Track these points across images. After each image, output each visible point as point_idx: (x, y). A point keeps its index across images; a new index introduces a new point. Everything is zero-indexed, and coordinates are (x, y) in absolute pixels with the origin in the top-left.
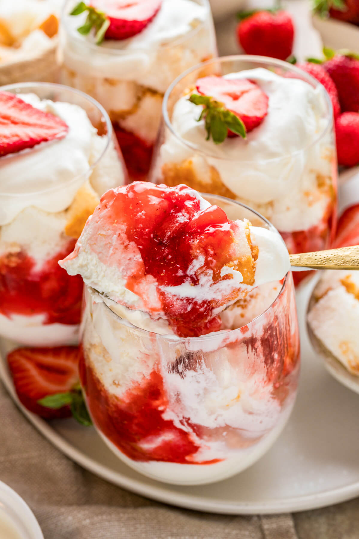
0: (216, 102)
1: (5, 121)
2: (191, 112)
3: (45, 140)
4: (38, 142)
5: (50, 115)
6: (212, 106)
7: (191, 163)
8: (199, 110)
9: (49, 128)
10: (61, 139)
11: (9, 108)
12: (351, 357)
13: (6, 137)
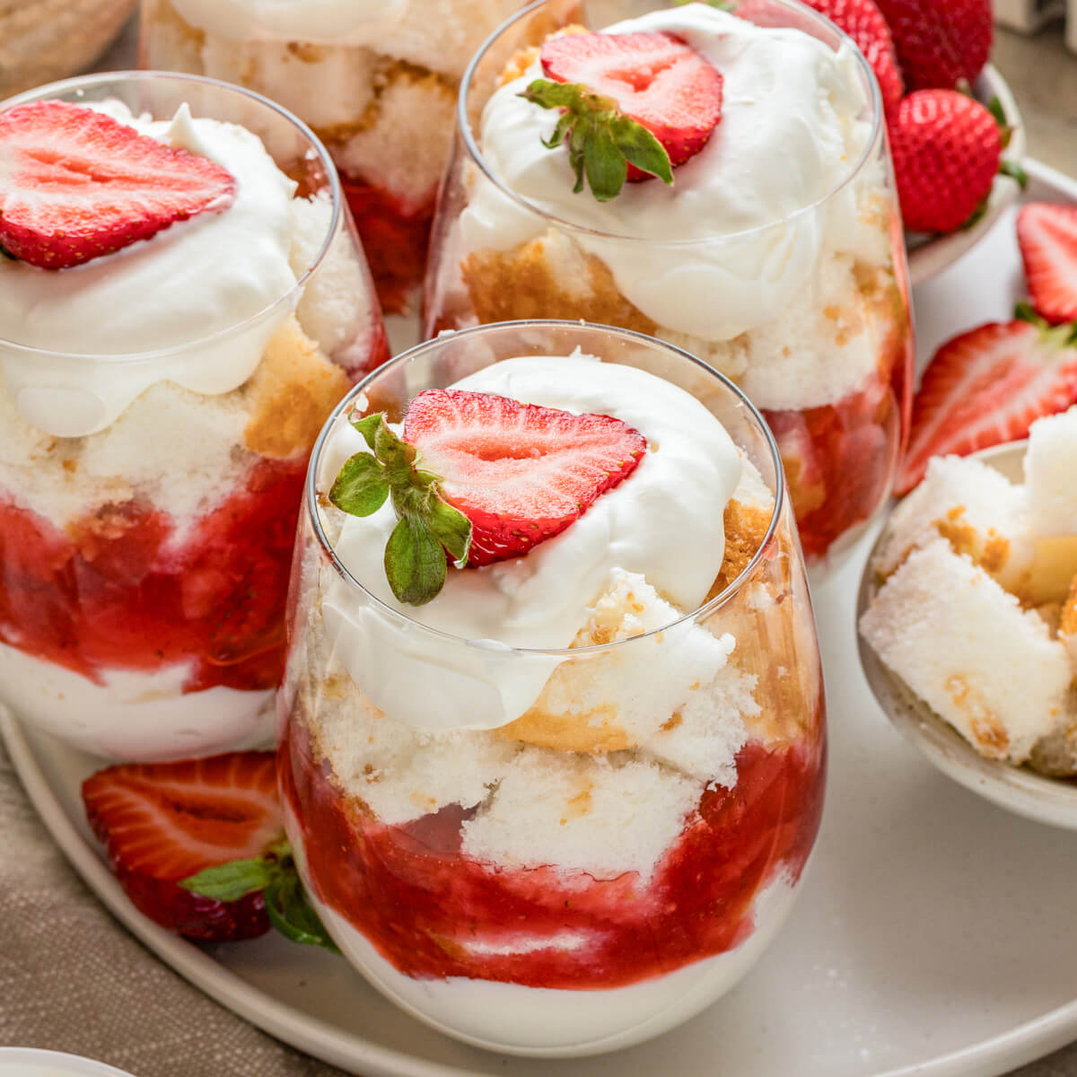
0: (594, 97)
1: (78, 176)
2: (529, 123)
3: (183, 217)
4: (165, 225)
5: (182, 152)
6: (584, 108)
7: (539, 249)
8: (549, 118)
9: (186, 186)
10: (220, 211)
11: (81, 142)
12: (978, 712)
13: (85, 215)
